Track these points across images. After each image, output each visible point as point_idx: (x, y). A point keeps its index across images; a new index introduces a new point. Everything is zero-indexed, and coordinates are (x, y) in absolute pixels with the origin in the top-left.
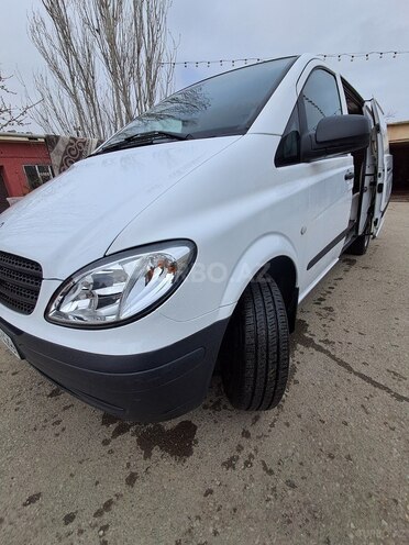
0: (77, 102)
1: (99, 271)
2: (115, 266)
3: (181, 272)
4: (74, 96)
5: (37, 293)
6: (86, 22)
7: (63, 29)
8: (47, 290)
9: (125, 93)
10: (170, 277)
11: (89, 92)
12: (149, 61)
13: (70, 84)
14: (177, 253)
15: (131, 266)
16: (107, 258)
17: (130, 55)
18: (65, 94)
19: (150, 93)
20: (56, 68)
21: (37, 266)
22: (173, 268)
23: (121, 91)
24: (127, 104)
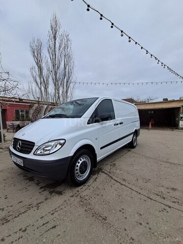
0: (41, 91)
1: (46, 144)
2: (50, 144)
3: (62, 145)
4: (40, 89)
5: (32, 149)
6: (48, 70)
7: (40, 70)
8: (35, 148)
9: (58, 90)
10: (60, 146)
11: (46, 89)
12: (67, 82)
13: (39, 85)
14: (62, 142)
15: (53, 143)
16: (49, 142)
17: (61, 79)
18: (37, 89)
19: (67, 91)
20: (36, 80)
21: (34, 143)
22: (61, 144)
23: (57, 89)
24: (59, 93)
